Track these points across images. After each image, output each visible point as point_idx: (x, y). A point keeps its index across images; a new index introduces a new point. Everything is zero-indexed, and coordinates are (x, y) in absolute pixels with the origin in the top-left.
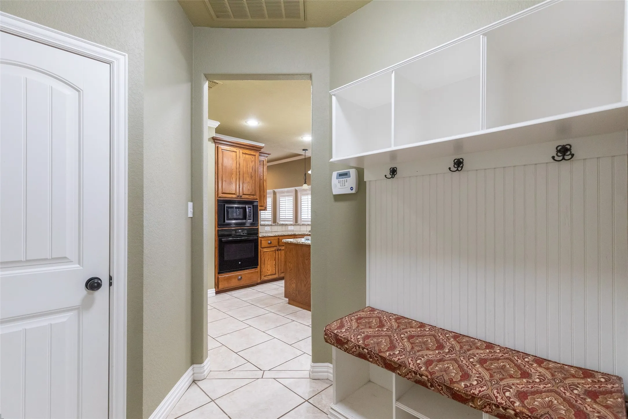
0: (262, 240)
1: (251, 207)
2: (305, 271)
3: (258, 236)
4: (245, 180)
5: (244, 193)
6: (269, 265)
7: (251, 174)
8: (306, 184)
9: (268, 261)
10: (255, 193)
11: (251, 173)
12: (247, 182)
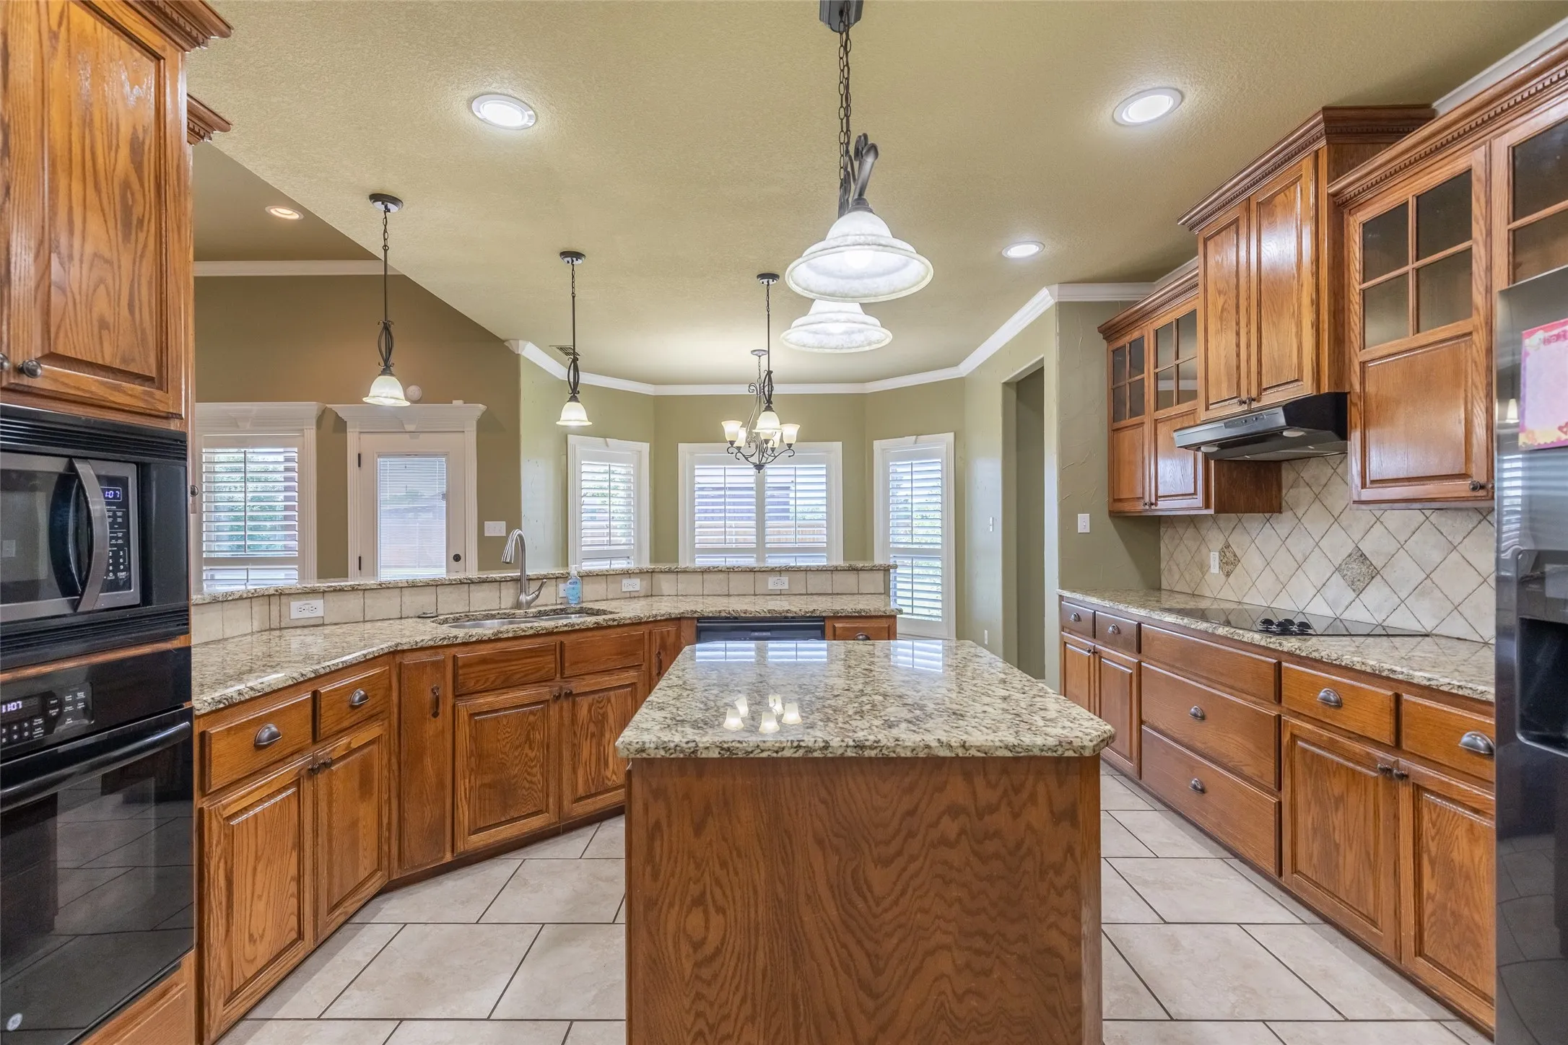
0: (213, 731)
1: (122, 482)
2: (868, 945)
3: (189, 715)
4: (71, 232)
5: (60, 350)
6: (260, 897)
7: (124, 197)
8: (392, 374)
9: (255, 869)
10: (160, 365)
11: (126, 185)
12: (89, 249)
